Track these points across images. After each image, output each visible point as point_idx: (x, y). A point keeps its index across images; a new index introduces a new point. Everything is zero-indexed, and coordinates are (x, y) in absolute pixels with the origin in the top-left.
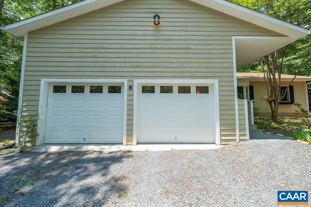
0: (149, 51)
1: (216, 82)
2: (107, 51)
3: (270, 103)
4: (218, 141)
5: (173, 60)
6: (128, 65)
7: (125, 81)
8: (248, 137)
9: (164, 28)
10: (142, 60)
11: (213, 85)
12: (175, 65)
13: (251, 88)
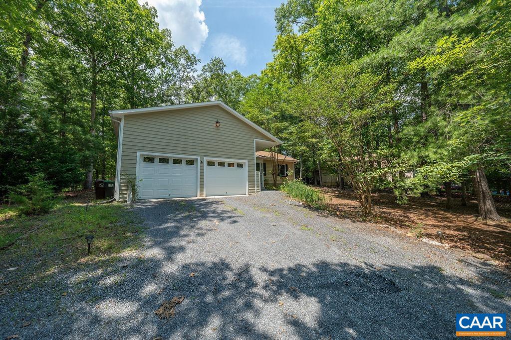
0: (213, 141)
1: (246, 162)
2: (187, 137)
3: (273, 175)
4: (247, 193)
5: (226, 148)
6: (200, 148)
7: (199, 158)
8: (260, 190)
9: (221, 129)
10: (209, 146)
11: (245, 163)
12: (227, 151)
13: (265, 164)
